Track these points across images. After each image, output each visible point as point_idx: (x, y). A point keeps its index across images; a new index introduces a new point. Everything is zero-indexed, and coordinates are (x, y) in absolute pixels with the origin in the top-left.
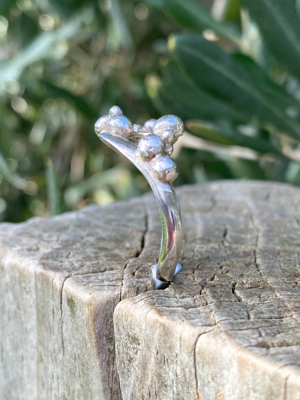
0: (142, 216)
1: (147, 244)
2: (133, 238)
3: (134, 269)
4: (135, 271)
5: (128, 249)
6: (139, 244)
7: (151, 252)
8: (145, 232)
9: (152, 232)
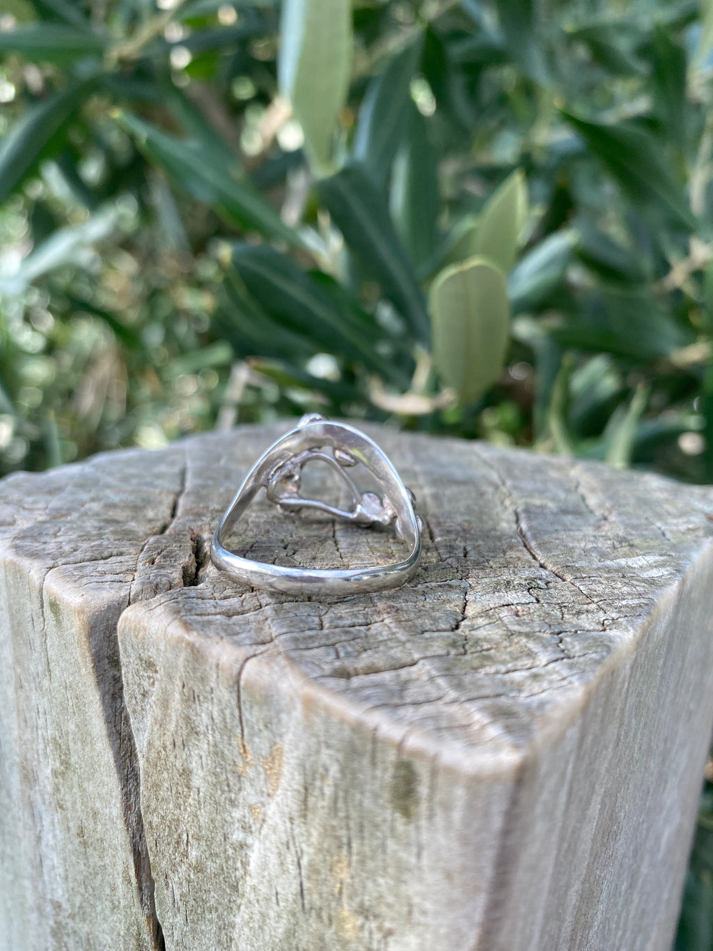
0: (176, 470)
1: (179, 512)
2: (161, 503)
3: (154, 553)
4: (155, 557)
5: (150, 521)
6: (168, 512)
7: (184, 525)
8: (179, 494)
9: (188, 494)
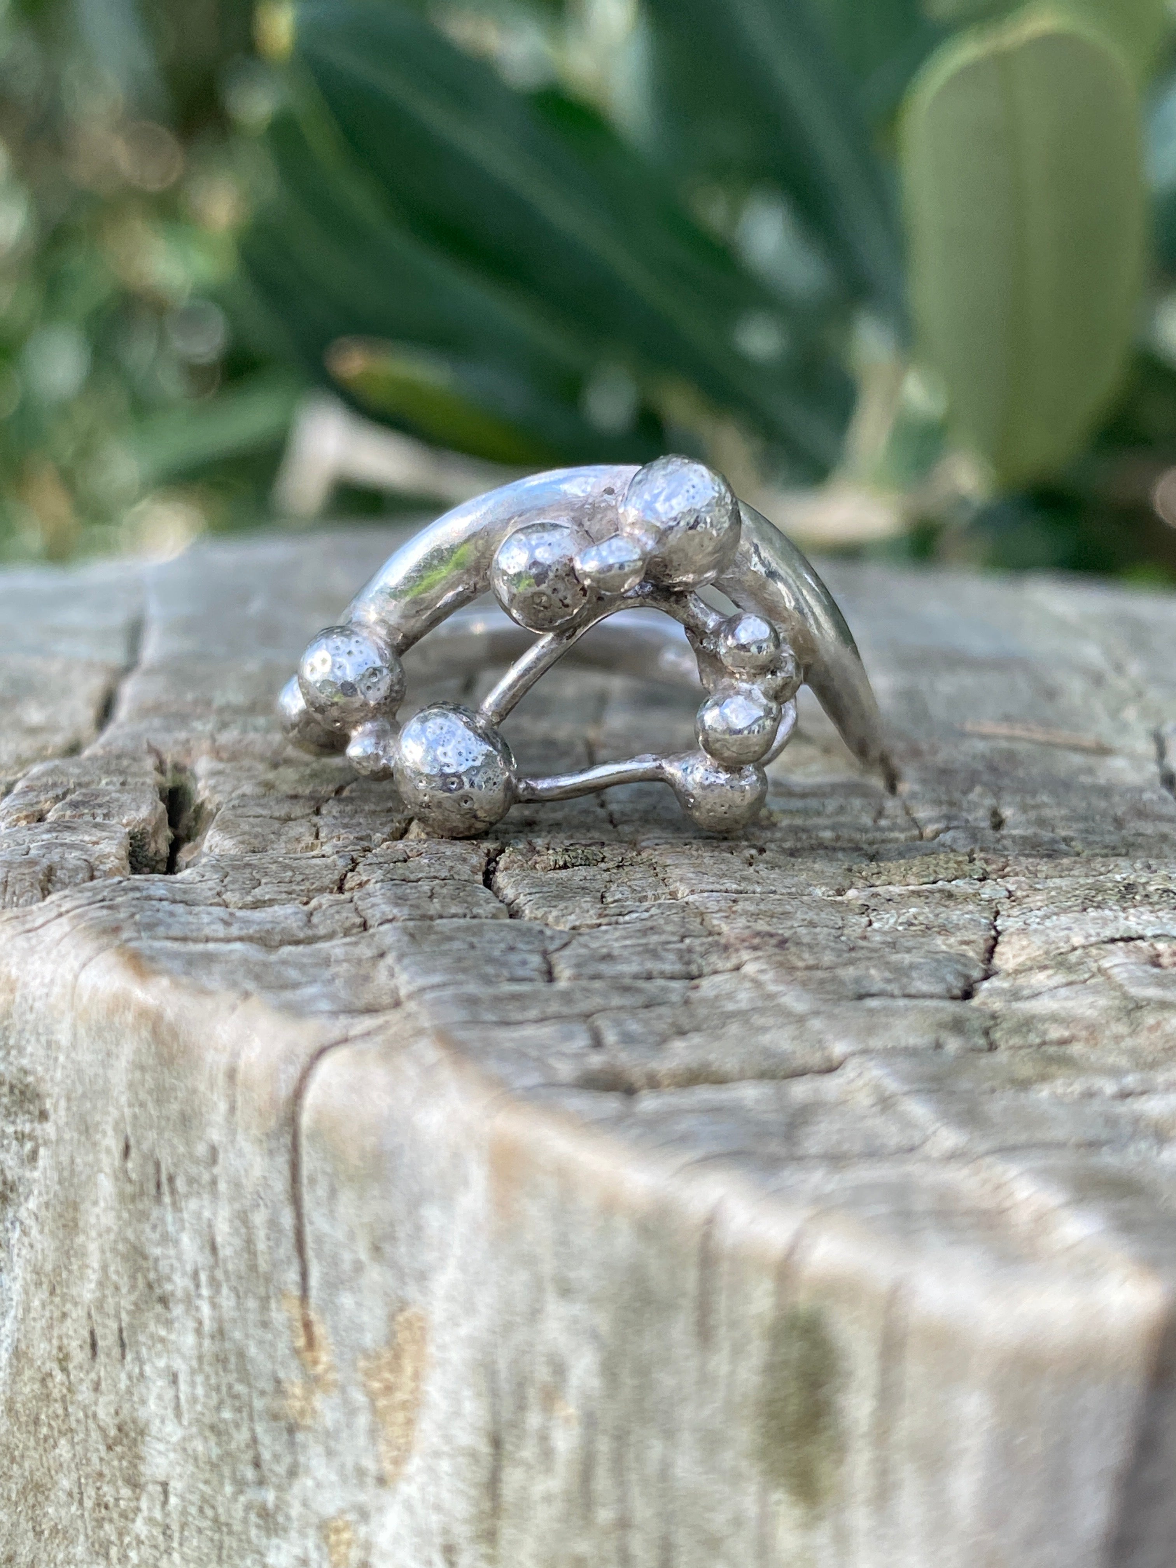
0: (118, 618)
1: (122, 712)
2: (66, 691)
3: (42, 798)
4: (47, 806)
5: (33, 731)
6: (87, 714)
7: (136, 737)
8: (127, 670)
9: (152, 672)
